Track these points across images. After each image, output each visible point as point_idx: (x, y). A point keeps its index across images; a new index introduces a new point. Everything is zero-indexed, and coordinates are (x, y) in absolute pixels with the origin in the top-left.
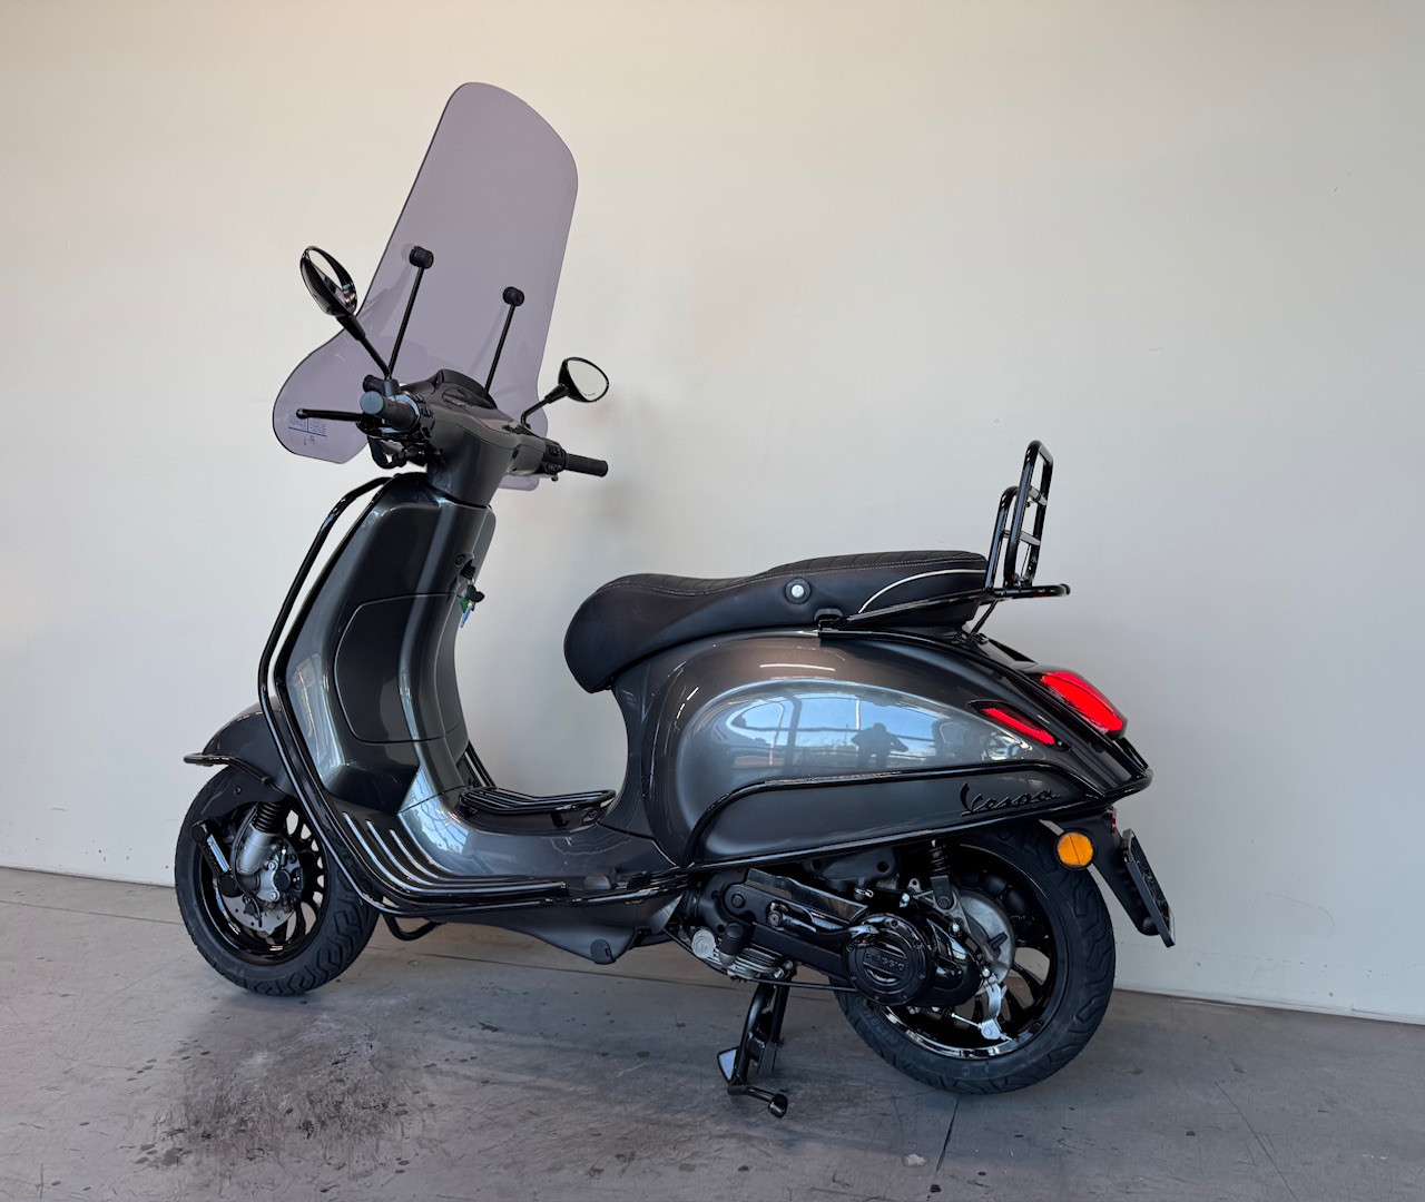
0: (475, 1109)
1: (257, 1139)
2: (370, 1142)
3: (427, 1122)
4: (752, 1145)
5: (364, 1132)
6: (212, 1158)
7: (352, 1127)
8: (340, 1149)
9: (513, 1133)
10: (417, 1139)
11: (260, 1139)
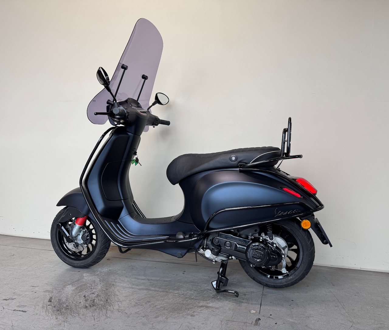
0: (132, 301)
1: (72, 311)
2: (104, 311)
3: (120, 305)
4: (209, 309)
5: (102, 308)
6: (60, 317)
7: (99, 307)
8: (96, 313)
9: (143, 307)
10: (117, 310)
11: (73, 311)
